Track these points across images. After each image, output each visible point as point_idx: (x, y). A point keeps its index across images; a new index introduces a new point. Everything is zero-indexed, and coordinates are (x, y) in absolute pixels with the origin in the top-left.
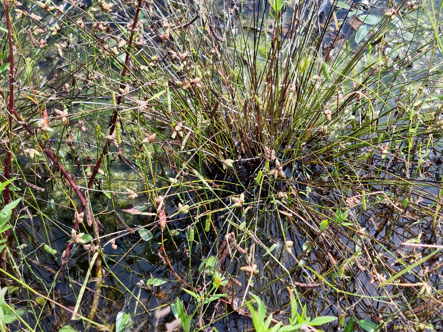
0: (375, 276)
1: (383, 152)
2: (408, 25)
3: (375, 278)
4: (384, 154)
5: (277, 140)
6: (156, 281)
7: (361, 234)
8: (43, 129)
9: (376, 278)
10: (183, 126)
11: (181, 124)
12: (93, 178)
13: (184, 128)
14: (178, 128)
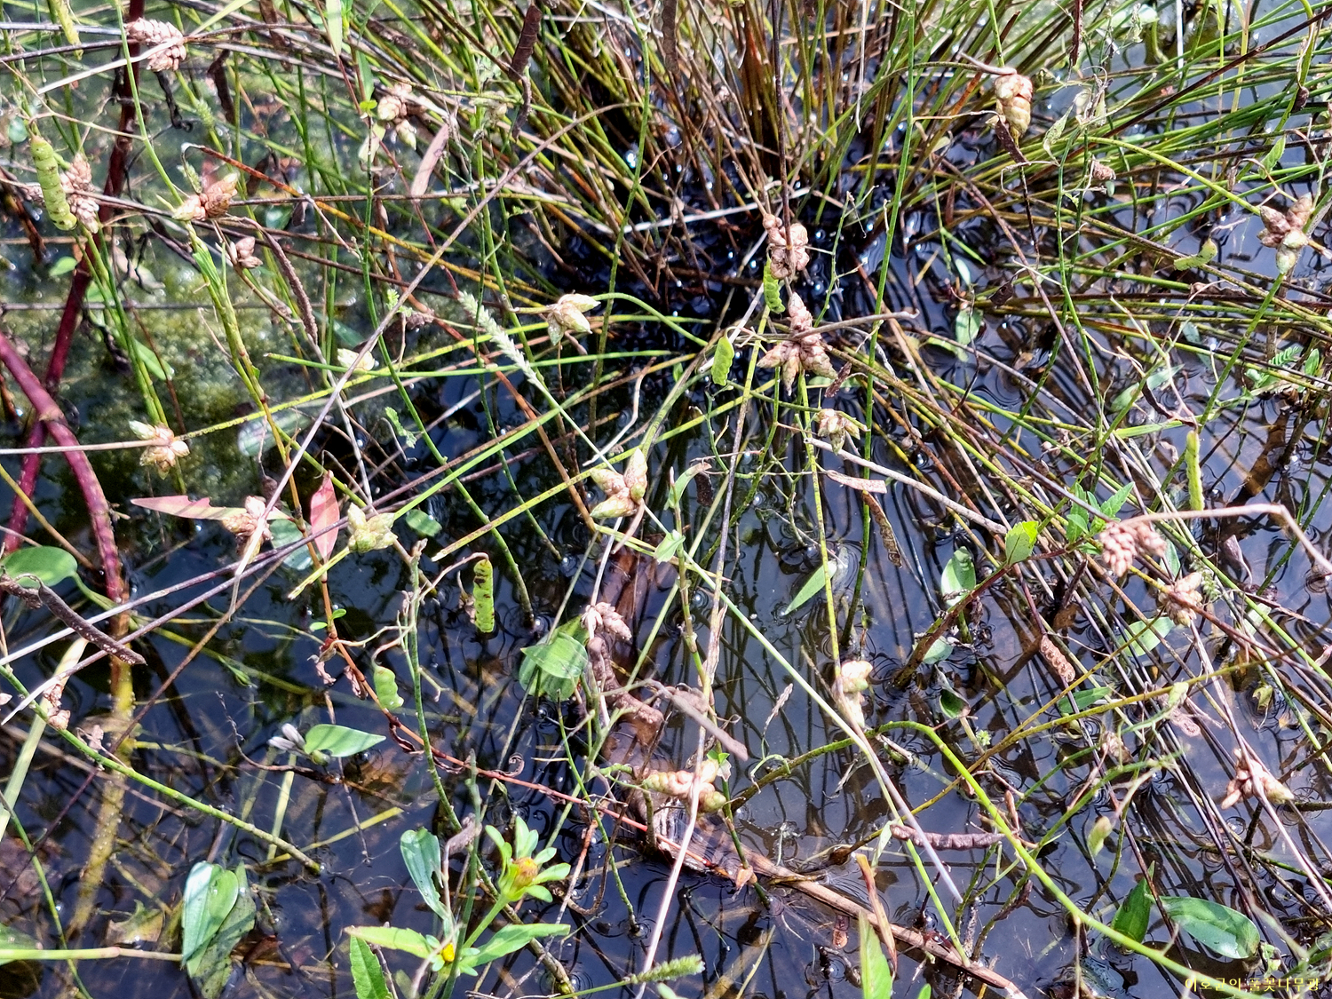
0: (1243, 775)
1: (1288, 241)
3: (1243, 782)
4: (1290, 248)
5: (833, 130)
6: (344, 738)
7: (1184, 605)
9: (1249, 784)
10: (413, 97)
11: (404, 91)
12: (75, 305)
13: (417, 106)
14: (388, 109)
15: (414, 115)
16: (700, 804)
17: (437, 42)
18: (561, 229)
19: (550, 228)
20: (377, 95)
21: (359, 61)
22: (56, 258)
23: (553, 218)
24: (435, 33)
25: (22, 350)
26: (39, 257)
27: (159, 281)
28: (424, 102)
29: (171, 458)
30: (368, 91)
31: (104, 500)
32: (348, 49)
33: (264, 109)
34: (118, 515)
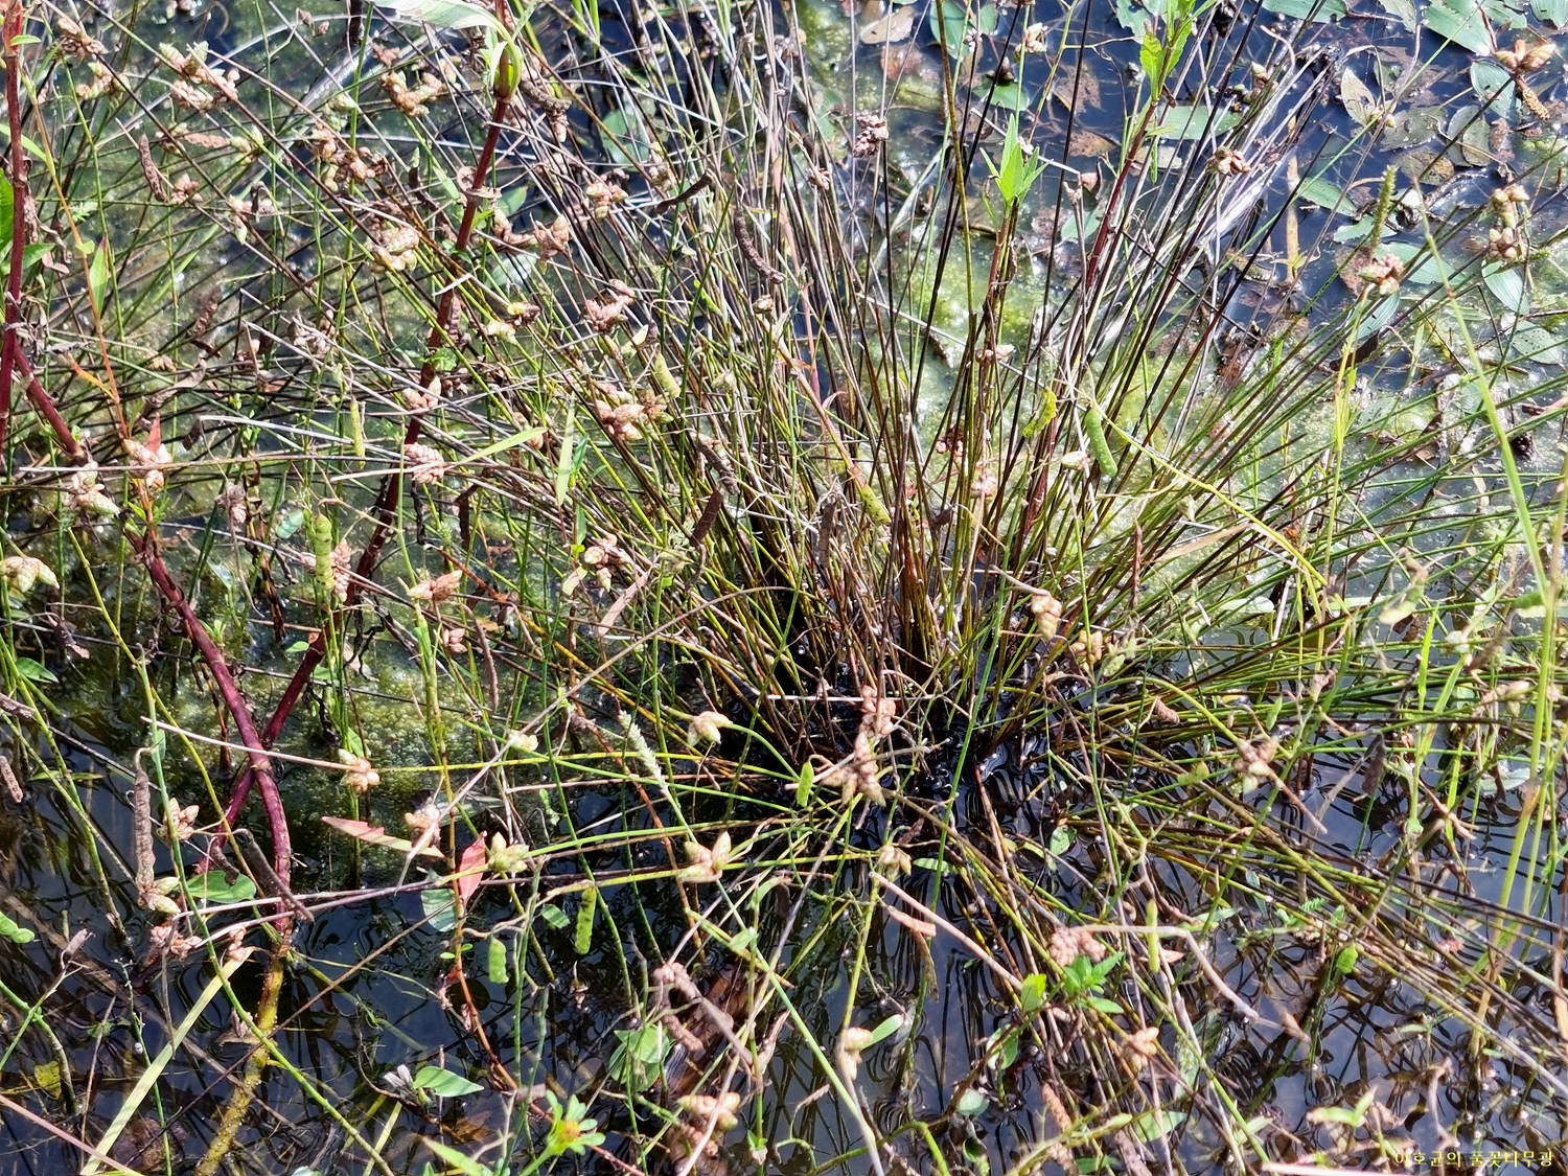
1: (1253, 768)
2: (1545, 304)
4: (1254, 774)
6: (449, 1081)
8: (81, 497)
10: (615, 550)
11: (610, 544)
12: (301, 680)
13: (617, 557)
14: (593, 555)
15: (613, 563)
16: (718, 1123)
17: (649, 515)
18: (726, 692)
19: (716, 690)
20: (587, 544)
21: (577, 513)
22: (293, 641)
23: (721, 682)
24: (649, 507)
25: (250, 707)
26: (278, 639)
27: (376, 676)
28: (623, 556)
29: (365, 785)
30: (580, 538)
31: (289, 847)
32: (571, 502)
33: (496, 550)
34: (297, 862)
